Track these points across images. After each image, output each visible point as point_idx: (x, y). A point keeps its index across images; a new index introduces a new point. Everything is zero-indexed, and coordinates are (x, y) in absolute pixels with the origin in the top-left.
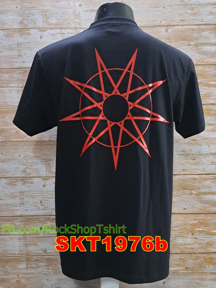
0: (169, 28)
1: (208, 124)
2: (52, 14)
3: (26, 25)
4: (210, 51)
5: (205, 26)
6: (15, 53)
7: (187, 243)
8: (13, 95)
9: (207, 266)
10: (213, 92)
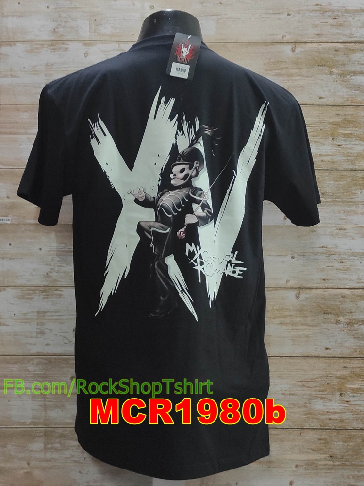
0: (296, 46)
7: (332, 411)
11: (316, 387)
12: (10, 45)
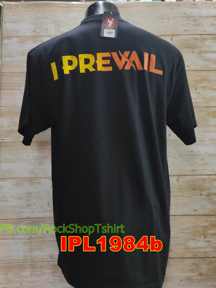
0: (173, 37)
7: (200, 247)
11: (190, 233)
12: (9, 39)
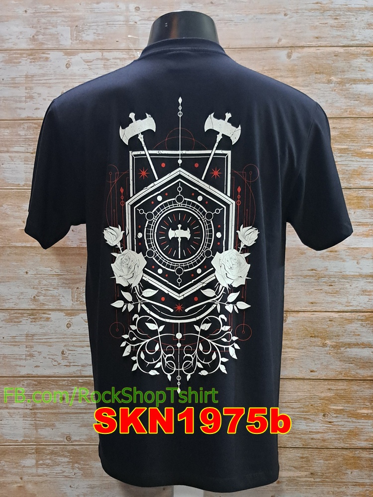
1: (358, 224)
2: (88, 24)
3: (43, 44)
4: (364, 94)
5: (358, 48)
6: (21, 92)
8: (17, 166)
9: (349, 472)
10: (369, 167)
